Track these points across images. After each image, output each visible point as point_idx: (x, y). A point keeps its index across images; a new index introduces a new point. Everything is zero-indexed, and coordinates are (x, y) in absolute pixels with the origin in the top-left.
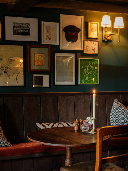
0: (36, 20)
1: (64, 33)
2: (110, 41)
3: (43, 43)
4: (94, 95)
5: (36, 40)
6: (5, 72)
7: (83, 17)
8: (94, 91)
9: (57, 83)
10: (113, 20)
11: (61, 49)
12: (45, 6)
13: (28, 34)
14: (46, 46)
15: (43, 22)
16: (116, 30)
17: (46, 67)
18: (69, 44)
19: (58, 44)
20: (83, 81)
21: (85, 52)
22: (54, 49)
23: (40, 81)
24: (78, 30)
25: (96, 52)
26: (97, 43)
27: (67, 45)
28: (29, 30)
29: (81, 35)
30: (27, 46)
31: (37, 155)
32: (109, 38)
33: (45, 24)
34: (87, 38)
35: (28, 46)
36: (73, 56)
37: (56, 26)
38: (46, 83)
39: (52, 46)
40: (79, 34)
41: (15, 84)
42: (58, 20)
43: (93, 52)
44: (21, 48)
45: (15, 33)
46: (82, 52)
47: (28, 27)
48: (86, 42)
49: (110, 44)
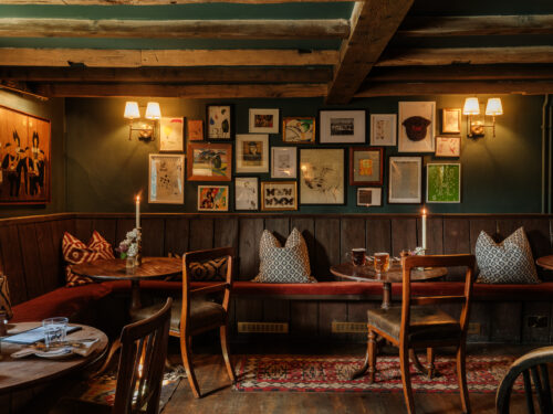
0: (363, 113)
1: (404, 128)
2: (481, 136)
3: (372, 144)
4: (424, 217)
5: (363, 140)
6: (319, 186)
7: (434, 103)
8: (424, 211)
9: (392, 200)
10: (483, 103)
11: (400, 150)
12: (368, 94)
13: (351, 133)
14: (375, 148)
15: (372, 116)
16: (489, 118)
17: (376, 178)
18: (411, 143)
19: (394, 144)
20: (434, 197)
21: (438, 154)
22: (388, 153)
23: (368, 197)
24: (427, 122)
25: (457, 153)
26: (458, 140)
27: (406, 145)
28: (352, 128)
29: (432, 129)
30: (348, 149)
31: (350, 297)
32: (477, 132)
33: (375, 118)
34: (441, 133)
35: (351, 150)
36: (419, 160)
37: (392, 119)
38: (376, 200)
39: (385, 148)
40: (428, 128)
41: (333, 201)
42: (395, 110)
43: (450, 154)
44: (340, 153)
45: (334, 132)
46: (433, 154)
47: (352, 124)
48: (439, 139)
49: (480, 140)
